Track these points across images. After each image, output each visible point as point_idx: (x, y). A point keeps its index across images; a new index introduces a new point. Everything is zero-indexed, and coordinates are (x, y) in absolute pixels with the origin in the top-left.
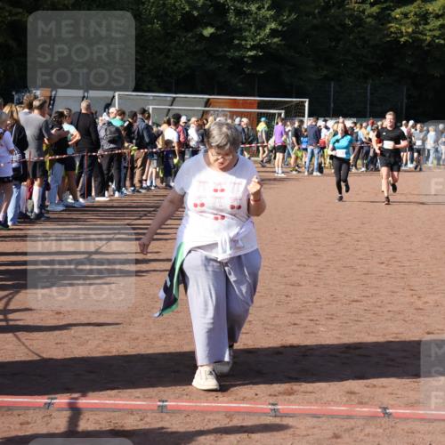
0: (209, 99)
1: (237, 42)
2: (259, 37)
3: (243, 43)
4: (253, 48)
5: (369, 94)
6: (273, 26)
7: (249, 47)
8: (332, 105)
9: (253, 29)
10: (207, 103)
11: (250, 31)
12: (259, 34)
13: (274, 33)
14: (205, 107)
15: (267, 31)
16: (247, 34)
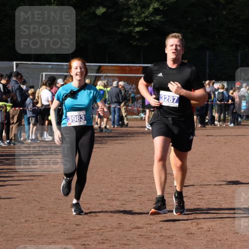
0: (100, 66)
1: (126, 19)
2: (143, 15)
3: (131, 20)
4: (139, 24)
5: (239, 61)
6: (156, 5)
7: (135, 23)
8: (208, 71)
9: (139, 8)
10: (99, 70)
11: (136, 10)
12: (144, 13)
13: (156, 11)
14: (97, 73)
15: (151, 9)
16: (134, 12)
